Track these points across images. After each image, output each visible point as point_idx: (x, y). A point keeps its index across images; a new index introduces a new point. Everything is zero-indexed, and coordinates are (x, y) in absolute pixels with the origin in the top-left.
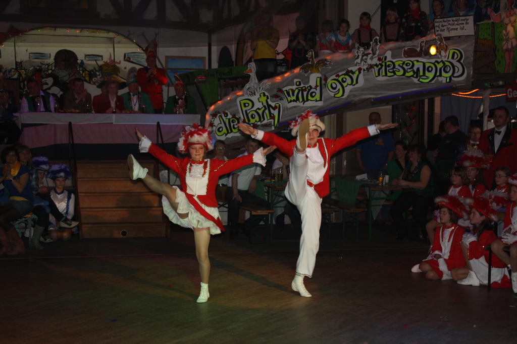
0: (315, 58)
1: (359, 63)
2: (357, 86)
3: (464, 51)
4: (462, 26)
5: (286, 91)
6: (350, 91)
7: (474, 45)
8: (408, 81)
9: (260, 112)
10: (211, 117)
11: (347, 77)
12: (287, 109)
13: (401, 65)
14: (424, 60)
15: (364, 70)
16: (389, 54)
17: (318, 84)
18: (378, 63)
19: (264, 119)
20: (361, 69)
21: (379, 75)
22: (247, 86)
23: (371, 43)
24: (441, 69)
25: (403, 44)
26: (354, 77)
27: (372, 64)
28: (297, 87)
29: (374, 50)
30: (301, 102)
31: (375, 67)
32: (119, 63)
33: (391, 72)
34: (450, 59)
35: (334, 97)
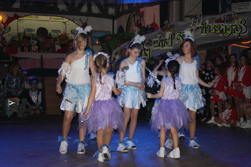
0: (169, 24)
1: (191, 27)
3: (247, 20)
4: (246, 7)
5: (154, 41)
8: (218, 35)
10: (114, 55)
12: (154, 51)
13: (214, 27)
14: (226, 25)
15: (194, 30)
16: (207, 22)
17: (170, 37)
18: (202, 26)
19: (142, 56)
20: (193, 29)
21: (202, 32)
22: (133, 39)
23: (198, 16)
24: (234, 29)
25: (215, 16)
27: (198, 27)
28: (159, 39)
29: (200, 20)
30: (161, 47)
31: (200, 28)
32: (69, 34)
33: (208, 31)
34: (240, 24)
35: (178, 44)
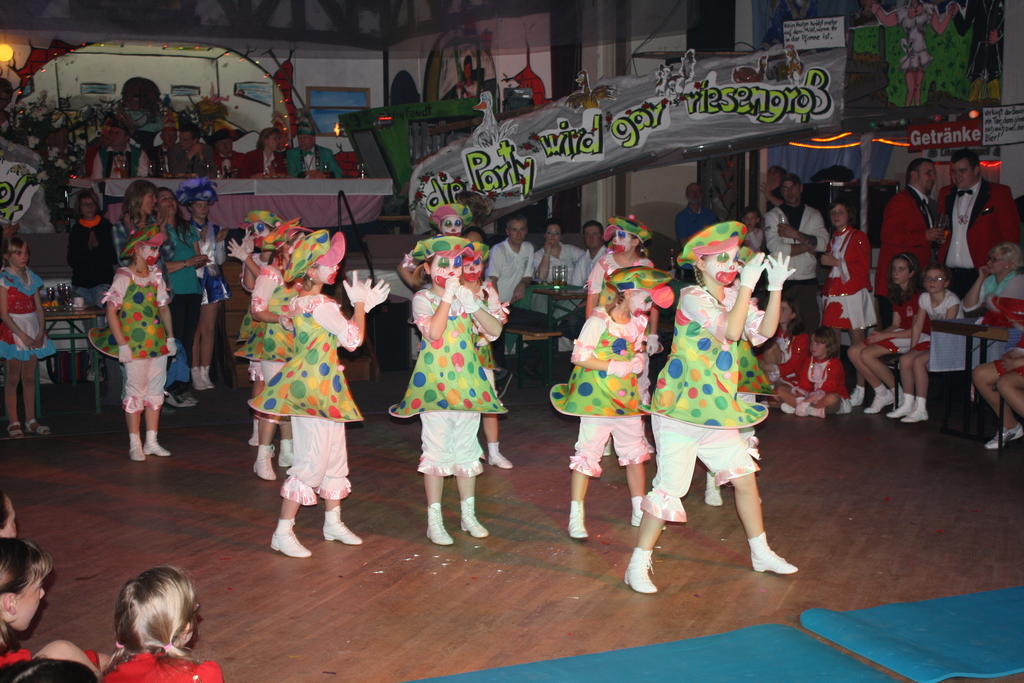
1: (662, 92)
2: (659, 128)
3: (831, 73)
4: (826, 33)
5: (544, 137)
6: (649, 137)
7: (845, 63)
8: (742, 120)
9: (501, 172)
10: (419, 182)
11: (643, 114)
12: (547, 167)
13: (731, 94)
14: (768, 87)
15: (670, 103)
16: (712, 77)
17: (597, 126)
18: (694, 91)
19: (507, 184)
20: (667, 101)
21: (695, 110)
22: (479, 130)
23: (682, 59)
24: (793, 101)
25: (733, 61)
26: (655, 114)
27: (684, 93)
28: (562, 131)
29: (687, 70)
30: (569, 155)
31: (689, 98)
32: (227, 99)
33: (715, 106)
34: (809, 86)
35: (623, 146)
